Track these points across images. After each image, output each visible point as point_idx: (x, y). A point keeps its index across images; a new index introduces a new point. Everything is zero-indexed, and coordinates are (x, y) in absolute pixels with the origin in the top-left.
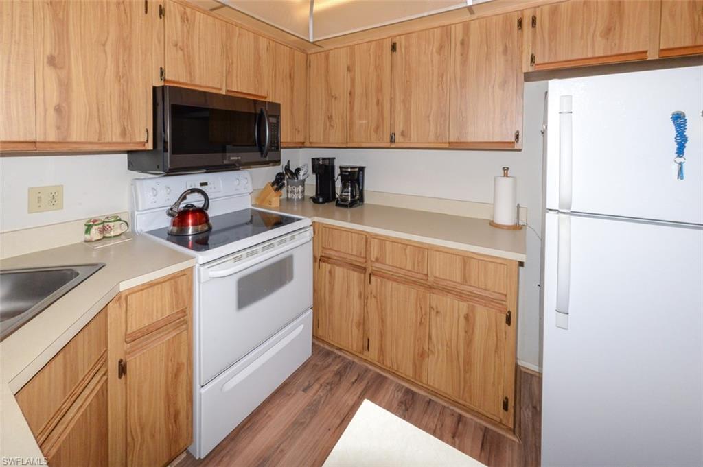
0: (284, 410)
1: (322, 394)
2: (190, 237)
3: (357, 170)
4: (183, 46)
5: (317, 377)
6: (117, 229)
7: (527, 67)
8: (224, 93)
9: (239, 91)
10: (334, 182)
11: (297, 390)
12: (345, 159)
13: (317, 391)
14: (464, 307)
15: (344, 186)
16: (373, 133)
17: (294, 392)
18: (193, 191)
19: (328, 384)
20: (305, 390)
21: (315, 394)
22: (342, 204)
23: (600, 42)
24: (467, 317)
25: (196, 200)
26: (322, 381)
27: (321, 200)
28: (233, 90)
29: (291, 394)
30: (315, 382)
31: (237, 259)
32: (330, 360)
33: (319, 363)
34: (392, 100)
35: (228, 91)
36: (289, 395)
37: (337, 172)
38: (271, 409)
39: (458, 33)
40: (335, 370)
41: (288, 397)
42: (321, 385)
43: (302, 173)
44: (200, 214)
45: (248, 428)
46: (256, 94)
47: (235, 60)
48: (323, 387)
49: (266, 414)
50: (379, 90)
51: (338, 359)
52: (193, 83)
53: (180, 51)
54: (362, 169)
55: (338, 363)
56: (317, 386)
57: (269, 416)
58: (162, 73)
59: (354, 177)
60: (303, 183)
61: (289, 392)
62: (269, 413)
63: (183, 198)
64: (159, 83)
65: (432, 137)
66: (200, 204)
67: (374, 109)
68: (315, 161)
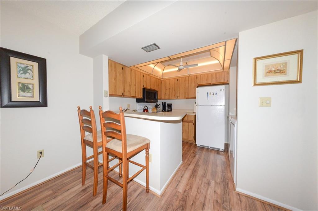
7: (197, 85)
9: (152, 88)
10: (166, 107)
12: (168, 102)
14: (188, 123)
15: (168, 108)
16: (174, 96)
22: (168, 111)
23: (206, 82)
24: (188, 125)
25: (146, 108)
34: (177, 90)
35: (150, 89)
37: (167, 105)
39: (187, 78)
43: (160, 105)
50: (175, 88)
52: (147, 87)
53: (145, 82)
54: (171, 104)
58: (144, 86)
59: (170, 106)
60: (160, 107)
63: (145, 107)
64: (143, 88)
65: (184, 97)
66: (147, 108)
67: (174, 92)
68: (162, 103)
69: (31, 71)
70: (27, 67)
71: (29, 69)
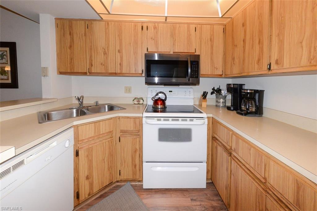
0: (178, 199)
1: (198, 208)
2: (160, 109)
3: (253, 91)
4: (154, 38)
5: (202, 200)
6: (141, 102)
8: (172, 53)
9: (179, 51)
11: (189, 197)
13: (197, 205)
16: (256, 64)
17: (187, 196)
18: (160, 92)
19: (205, 207)
20: (192, 200)
21: (195, 206)
25: (161, 96)
26: (203, 203)
27: (232, 108)
28: (176, 51)
29: (185, 196)
30: (199, 201)
31: (158, 120)
32: (215, 198)
33: (209, 195)
35: (173, 52)
36: (184, 195)
38: (173, 194)
40: (214, 205)
41: (183, 196)
42: (201, 205)
43: (222, 92)
44: (163, 101)
45: (162, 193)
46: (188, 52)
47: (177, 39)
48: (200, 206)
49: (171, 194)
51: (220, 201)
52: (158, 51)
53: (153, 40)
55: (219, 204)
56: (198, 203)
57: (171, 196)
60: (225, 97)
61: (185, 194)
62: (172, 195)
63: (157, 94)
66: (163, 98)
67: (257, 47)
68: (228, 85)
69: (6, 56)
70: (3, 53)
71: (4, 55)
